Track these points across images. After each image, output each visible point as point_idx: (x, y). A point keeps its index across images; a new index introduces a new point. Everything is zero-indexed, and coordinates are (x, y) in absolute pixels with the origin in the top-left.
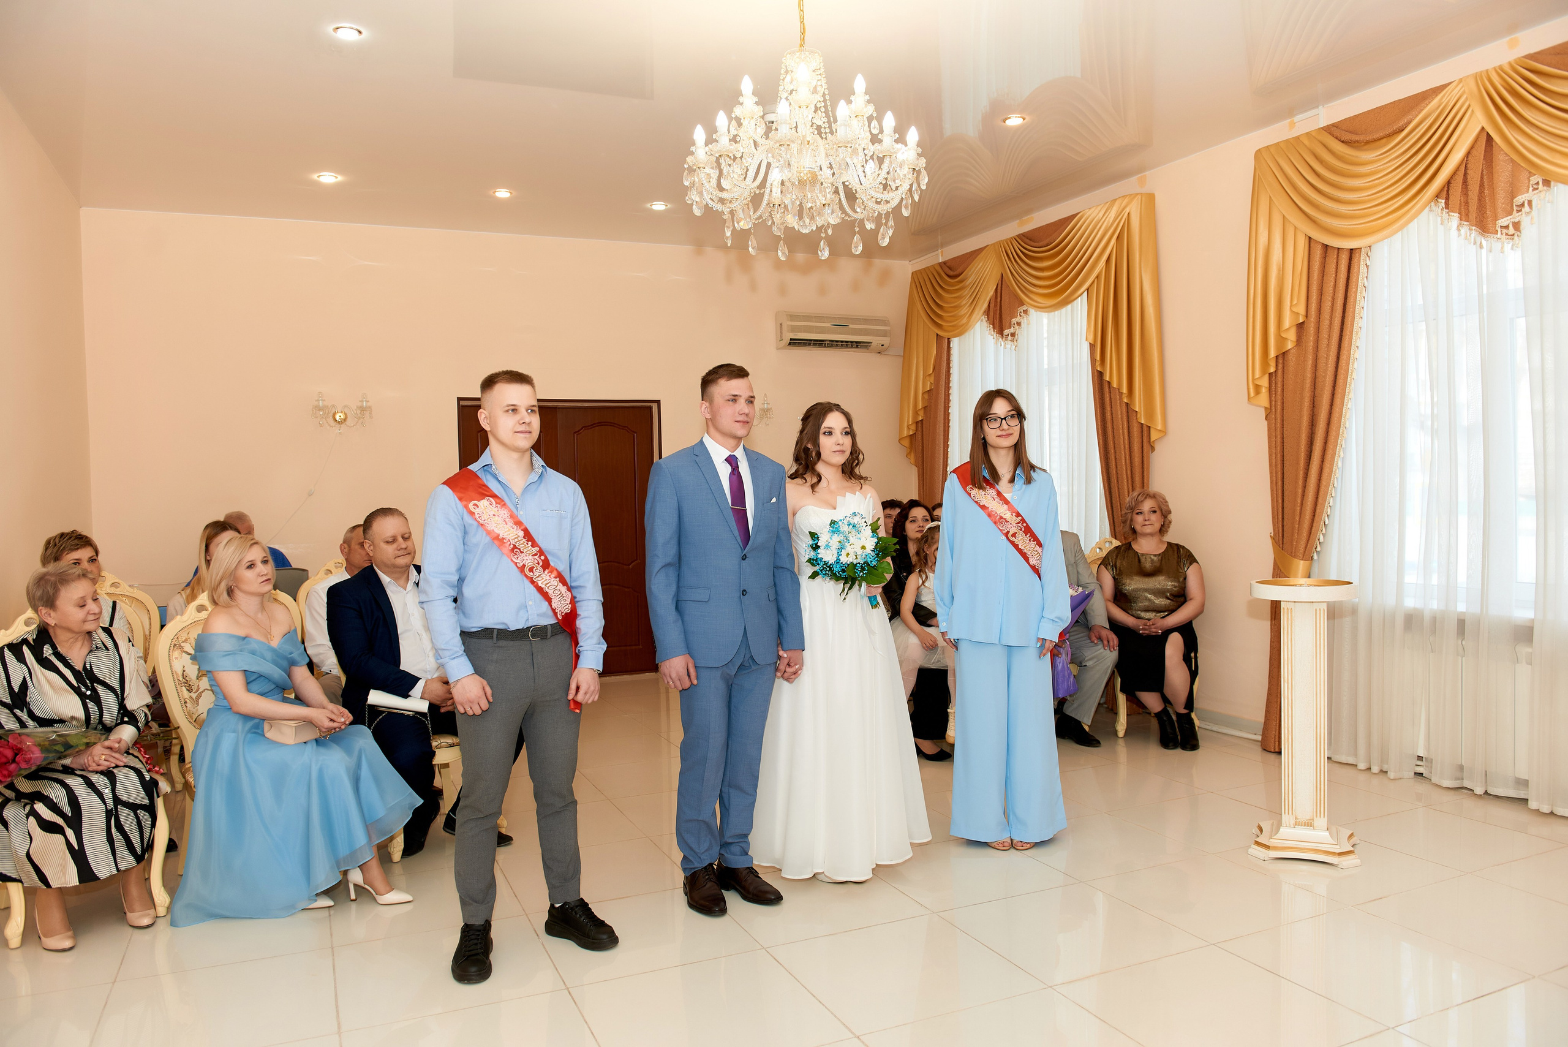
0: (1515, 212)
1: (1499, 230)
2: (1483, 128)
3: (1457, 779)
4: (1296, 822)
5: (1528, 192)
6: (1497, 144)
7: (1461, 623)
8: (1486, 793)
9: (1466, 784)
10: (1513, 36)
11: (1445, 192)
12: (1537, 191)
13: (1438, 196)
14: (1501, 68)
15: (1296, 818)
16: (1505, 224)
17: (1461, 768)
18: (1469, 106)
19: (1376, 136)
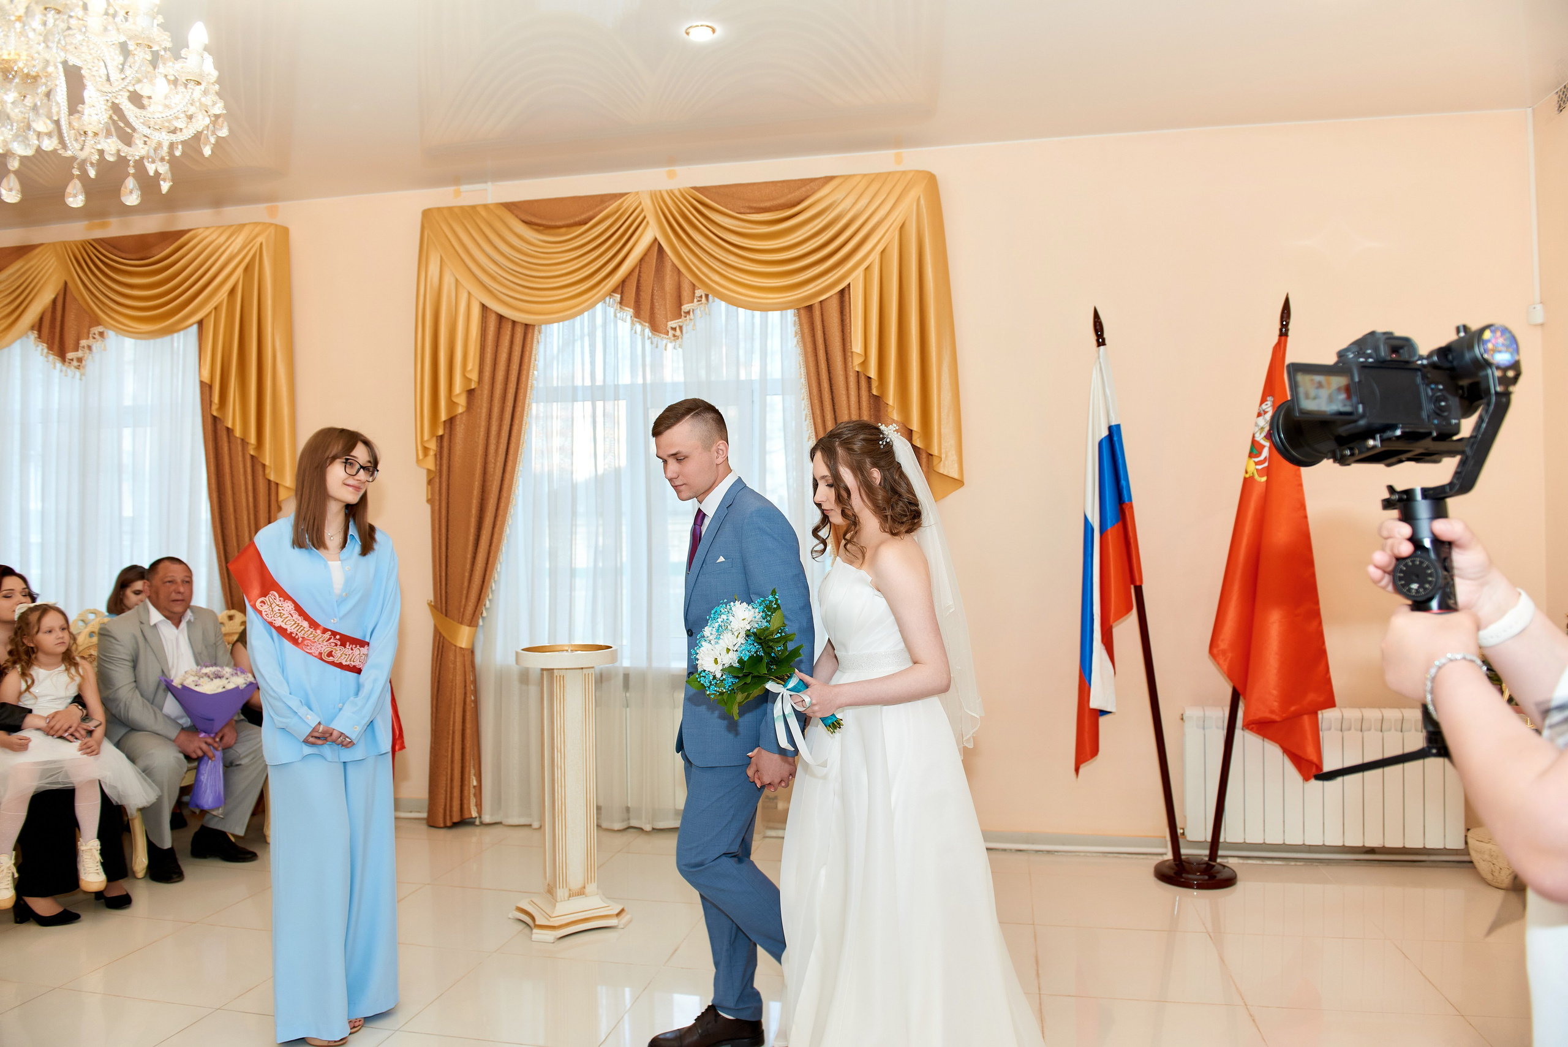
0: (683, 317)
1: (670, 330)
2: (656, 239)
3: (623, 821)
4: (570, 894)
5: (693, 302)
6: (668, 256)
7: (626, 677)
8: (653, 829)
9: (634, 823)
10: (672, 168)
11: (620, 289)
12: (700, 302)
13: (615, 291)
14: (672, 191)
15: (570, 890)
16: (674, 326)
17: (628, 809)
18: (645, 217)
19: (558, 223)
